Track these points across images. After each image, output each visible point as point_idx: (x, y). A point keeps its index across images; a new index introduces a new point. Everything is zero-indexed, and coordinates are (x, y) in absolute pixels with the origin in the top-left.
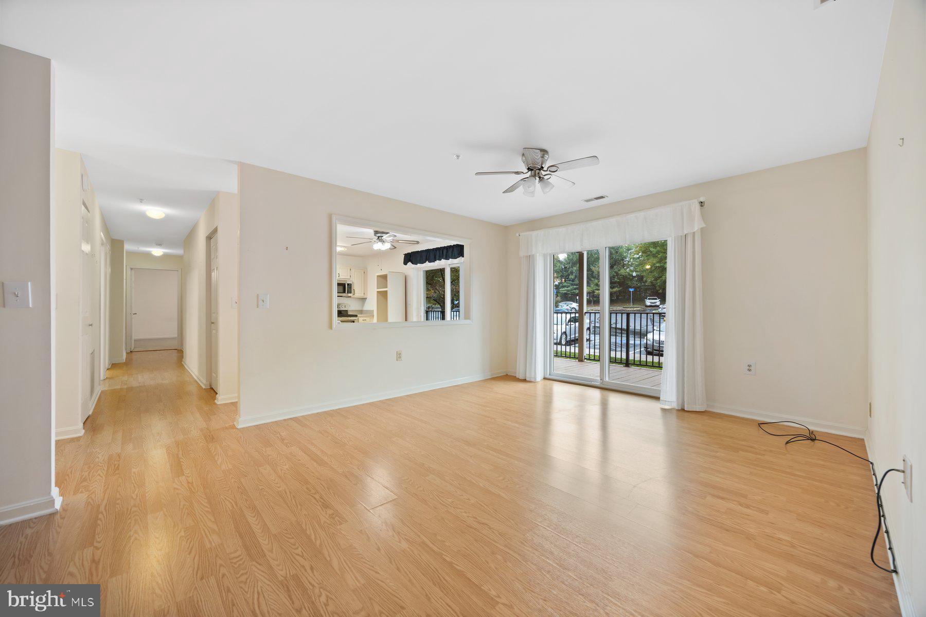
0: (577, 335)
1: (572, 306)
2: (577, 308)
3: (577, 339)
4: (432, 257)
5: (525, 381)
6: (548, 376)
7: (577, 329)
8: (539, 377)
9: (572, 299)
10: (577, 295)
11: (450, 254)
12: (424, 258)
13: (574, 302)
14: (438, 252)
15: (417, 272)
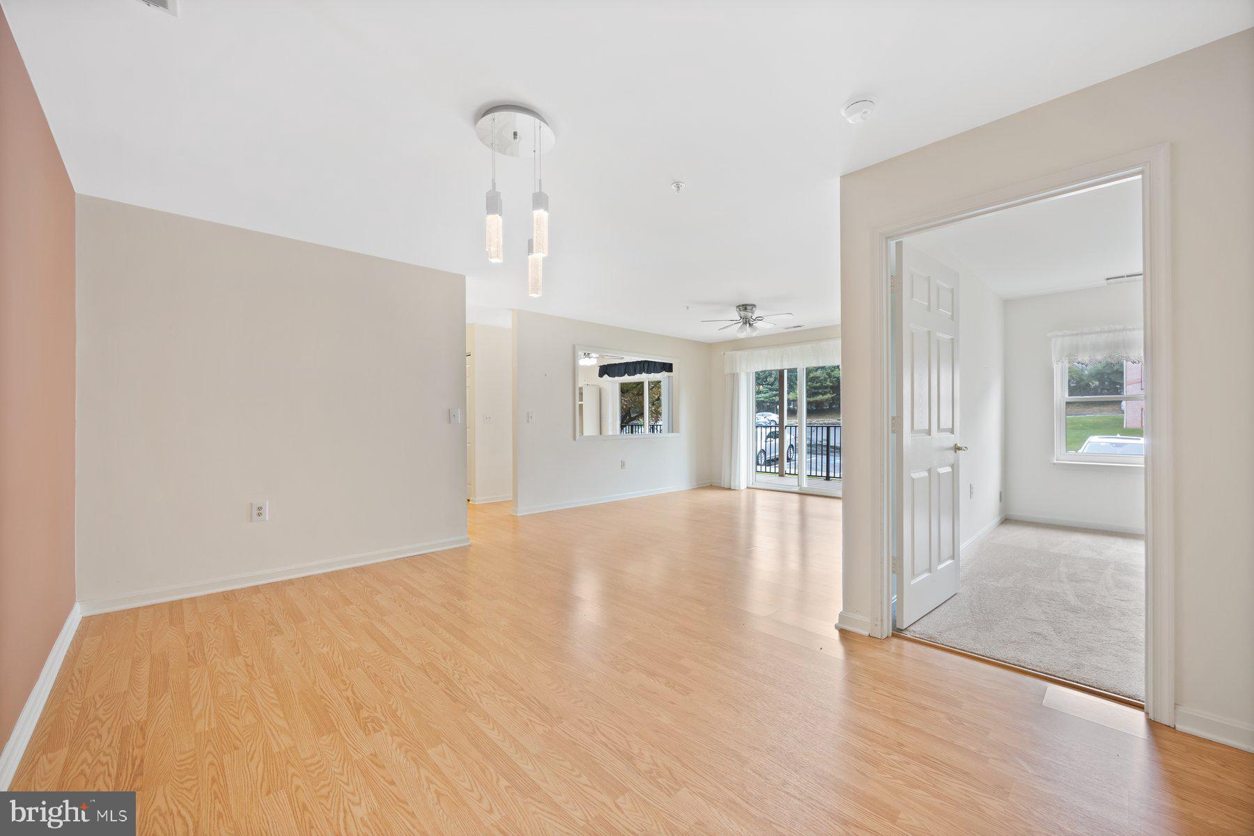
0: (777, 454)
1: (771, 418)
2: (777, 421)
3: (777, 459)
4: (632, 369)
5: (730, 489)
6: (751, 486)
7: (777, 446)
8: (743, 486)
9: (770, 409)
10: (777, 403)
11: (652, 369)
12: (623, 371)
13: (773, 413)
14: (638, 365)
15: (612, 385)
